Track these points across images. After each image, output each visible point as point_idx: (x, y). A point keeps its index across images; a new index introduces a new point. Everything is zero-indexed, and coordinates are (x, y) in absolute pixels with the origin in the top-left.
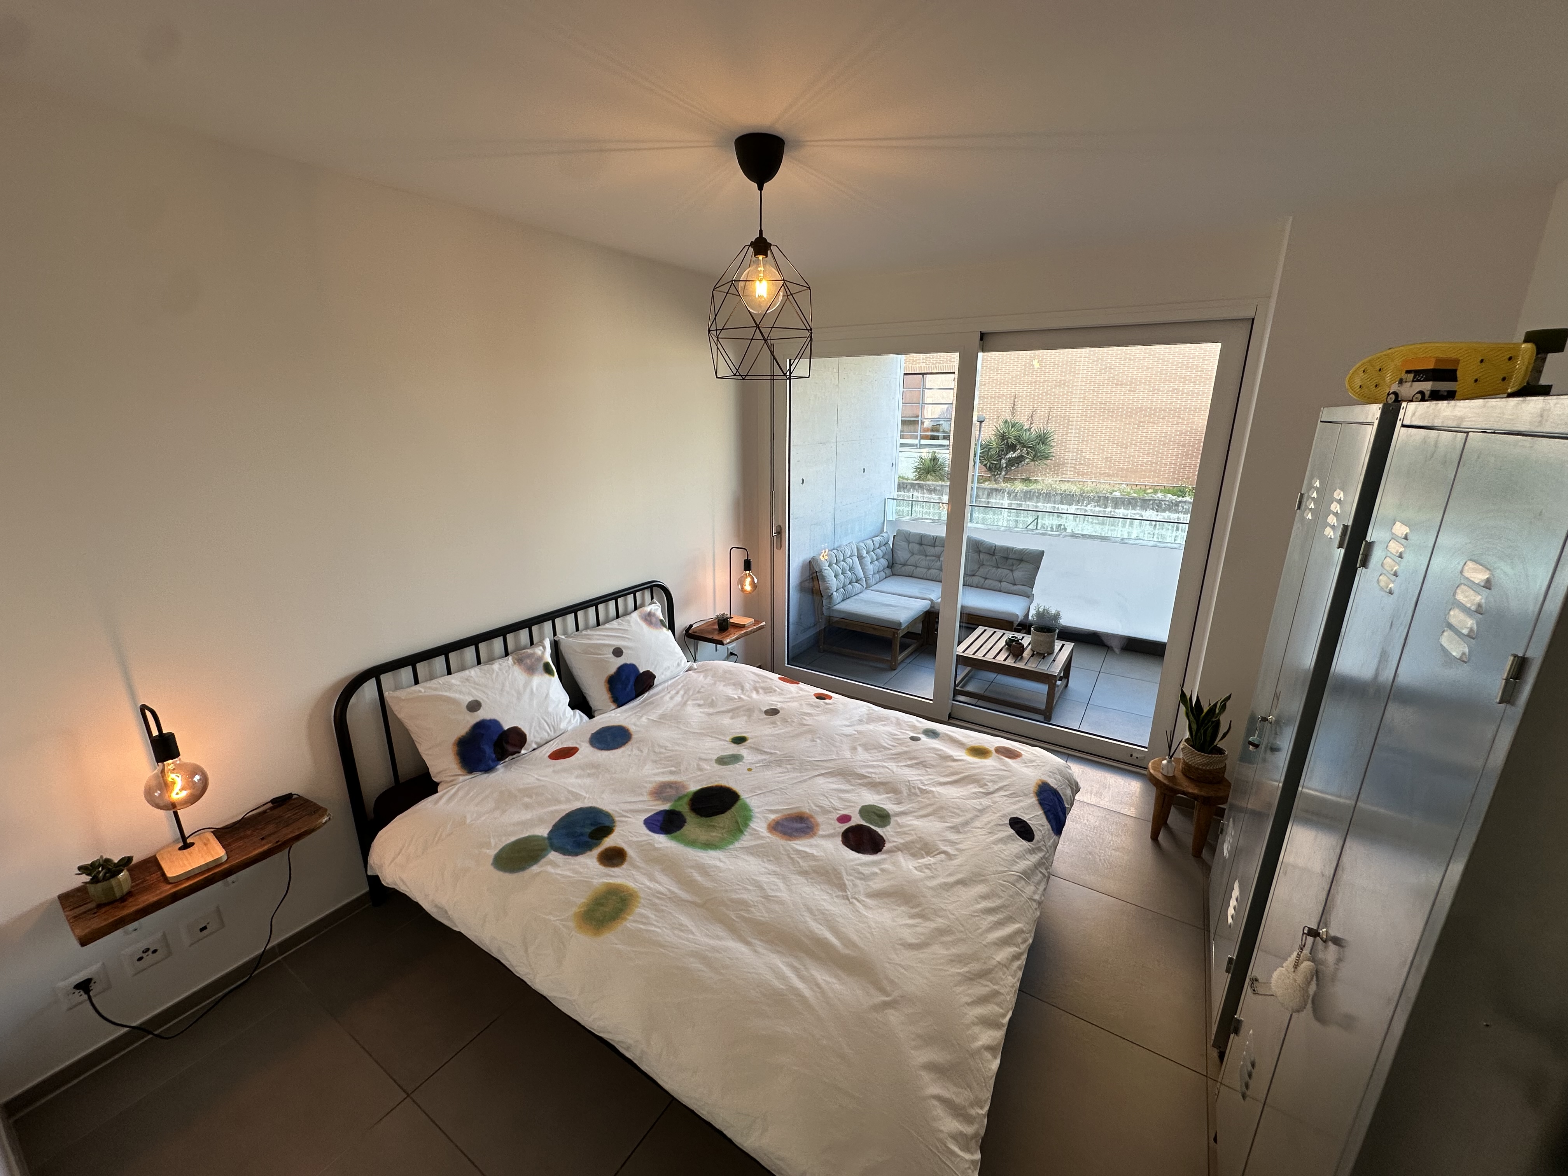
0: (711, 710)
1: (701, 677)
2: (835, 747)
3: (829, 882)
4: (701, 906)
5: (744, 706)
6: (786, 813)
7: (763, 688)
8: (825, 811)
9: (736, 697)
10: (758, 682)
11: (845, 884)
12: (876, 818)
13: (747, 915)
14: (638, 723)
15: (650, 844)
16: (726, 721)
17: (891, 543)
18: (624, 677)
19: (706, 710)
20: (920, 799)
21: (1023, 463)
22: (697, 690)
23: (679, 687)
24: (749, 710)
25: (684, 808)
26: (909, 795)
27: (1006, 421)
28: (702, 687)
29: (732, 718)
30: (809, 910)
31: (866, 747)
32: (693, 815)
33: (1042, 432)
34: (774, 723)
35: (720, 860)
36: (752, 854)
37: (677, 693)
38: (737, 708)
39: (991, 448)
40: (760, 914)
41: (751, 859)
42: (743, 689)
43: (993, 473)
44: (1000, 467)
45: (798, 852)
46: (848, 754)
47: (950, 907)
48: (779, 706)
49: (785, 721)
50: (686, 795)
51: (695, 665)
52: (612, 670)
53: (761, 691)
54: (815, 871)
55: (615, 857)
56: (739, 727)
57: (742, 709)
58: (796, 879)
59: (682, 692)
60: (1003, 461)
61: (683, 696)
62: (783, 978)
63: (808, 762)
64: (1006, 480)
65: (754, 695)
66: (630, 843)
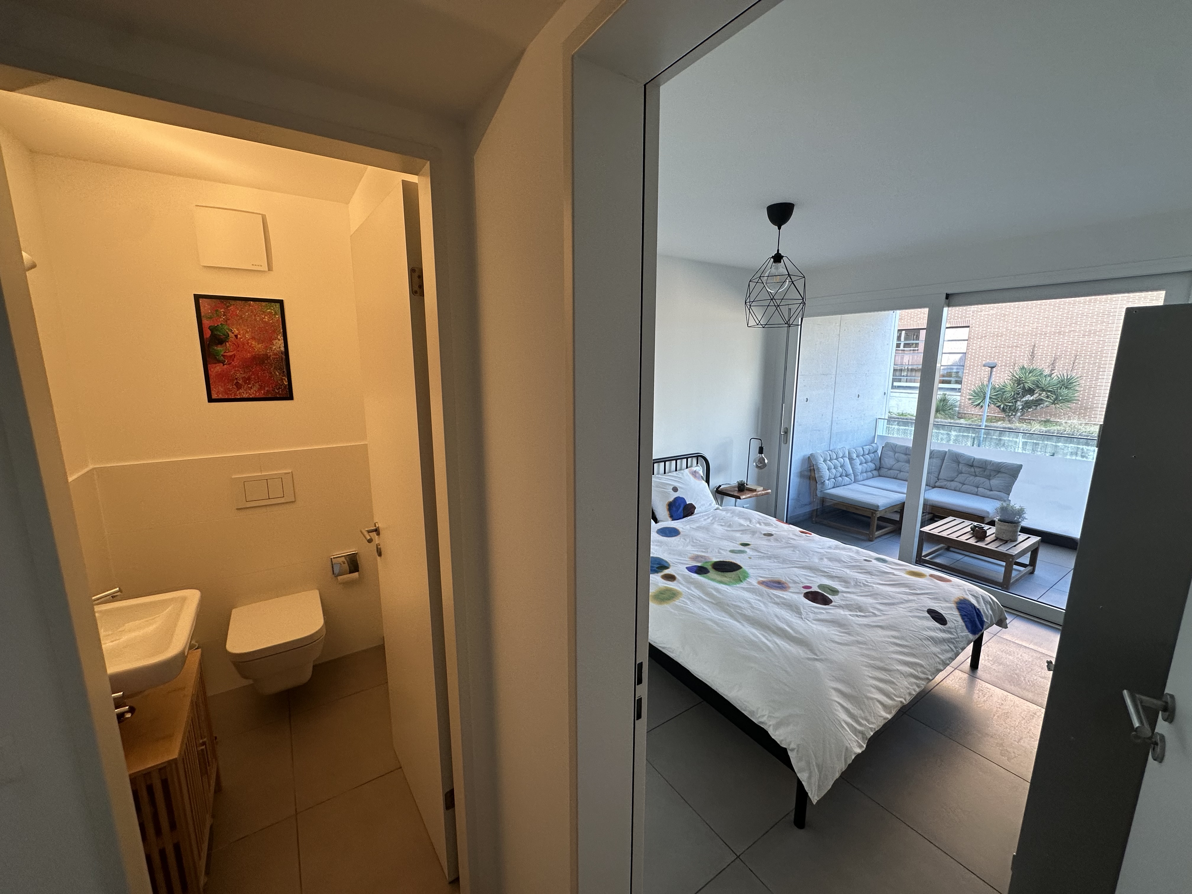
0: (729, 529)
1: (724, 513)
2: (808, 556)
3: (792, 610)
4: (716, 604)
5: (750, 529)
6: (770, 579)
7: (763, 523)
8: (795, 582)
9: (746, 525)
10: (761, 520)
11: (801, 613)
12: (829, 590)
13: (740, 611)
14: (684, 528)
15: (689, 576)
16: (738, 535)
17: (879, 452)
18: (677, 504)
19: (726, 528)
20: (862, 588)
21: (1042, 405)
22: (721, 518)
23: (710, 516)
24: (754, 533)
25: (709, 567)
26: (855, 585)
27: (1023, 367)
28: (724, 517)
29: (741, 534)
30: (776, 616)
31: (830, 559)
32: (713, 570)
33: (1066, 377)
34: (769, 540)
35: (728, 589)
36: (746, 591)
37: (709, 518)
38: (746, 530)
39: (1005, 392)
40: (749, 613)
41: (745, 592)
42: (750, 521)
43: (1007, 414)
44: (1015, 408)
45: (774, 594)
46: (817, 561)
47: (869, 635)
48: (773, 533)
49: (776, 540)
50: (711, 562)
51: (721, 508)
52: (671, 499)
53: (762, 524)
54: (783, 604)
55: (671, 578)
56: (746, 539)
57: (749, 531)
58: (770, 605)
59: (711, 518)
60: (1019, 403)
61: (712, 520)
62: (757, 637)
63: (788, 560)
64: (1021, 420)
65: (758, 525)
66: (678, 574)
